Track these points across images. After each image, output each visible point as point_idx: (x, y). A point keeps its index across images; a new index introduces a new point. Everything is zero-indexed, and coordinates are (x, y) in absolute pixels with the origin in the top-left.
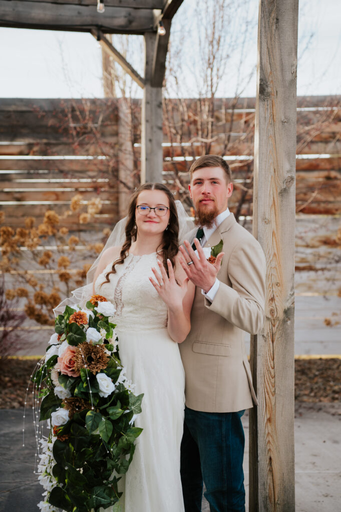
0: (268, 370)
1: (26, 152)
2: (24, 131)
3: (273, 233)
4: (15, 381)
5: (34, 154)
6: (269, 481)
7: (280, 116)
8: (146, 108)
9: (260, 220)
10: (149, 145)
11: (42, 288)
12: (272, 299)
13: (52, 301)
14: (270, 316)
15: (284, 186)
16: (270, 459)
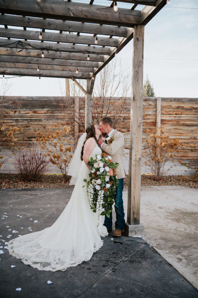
0: (134, 174)
1: (47, 113)
2: (46, 106)
3: (136, 137)
4: (46, 181)
5: (49, 113)
6: (134, 203)
7: (138, 106)
8: (87, 100)
9: (133, 133)
10: (88, 111)
11: (54, 153)
12: (136, 155)
13: (58, 157)
14: (135, 160)
15: (139, 125)
16: (134, 197)
